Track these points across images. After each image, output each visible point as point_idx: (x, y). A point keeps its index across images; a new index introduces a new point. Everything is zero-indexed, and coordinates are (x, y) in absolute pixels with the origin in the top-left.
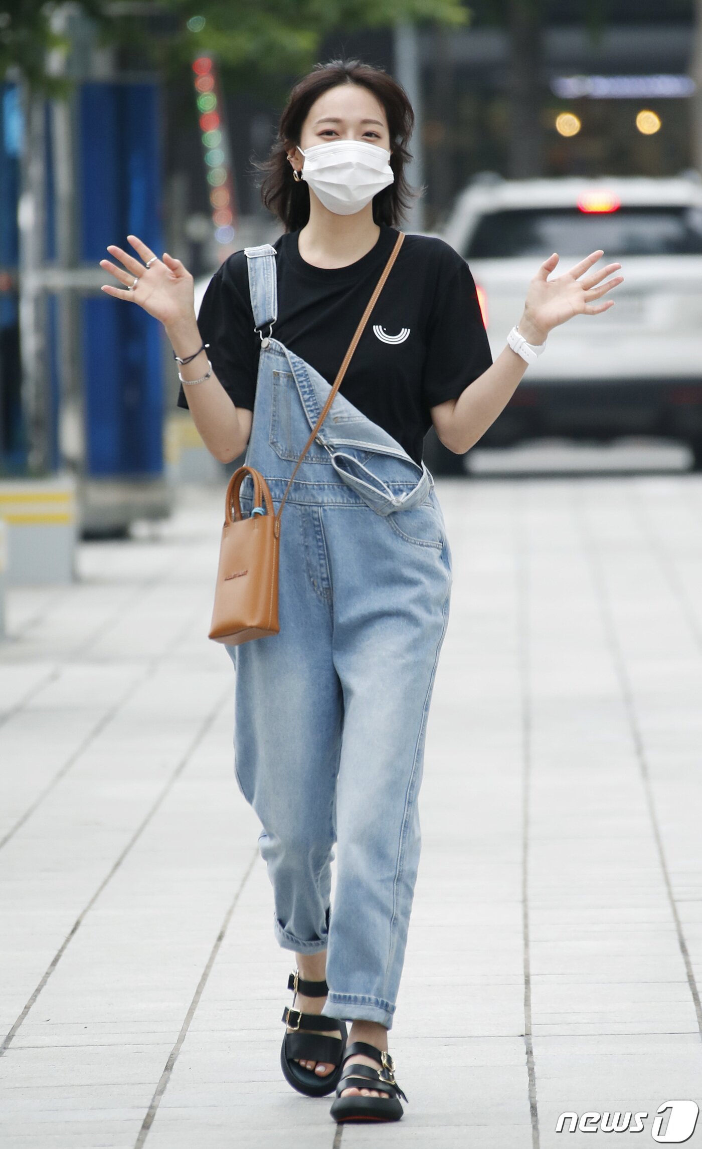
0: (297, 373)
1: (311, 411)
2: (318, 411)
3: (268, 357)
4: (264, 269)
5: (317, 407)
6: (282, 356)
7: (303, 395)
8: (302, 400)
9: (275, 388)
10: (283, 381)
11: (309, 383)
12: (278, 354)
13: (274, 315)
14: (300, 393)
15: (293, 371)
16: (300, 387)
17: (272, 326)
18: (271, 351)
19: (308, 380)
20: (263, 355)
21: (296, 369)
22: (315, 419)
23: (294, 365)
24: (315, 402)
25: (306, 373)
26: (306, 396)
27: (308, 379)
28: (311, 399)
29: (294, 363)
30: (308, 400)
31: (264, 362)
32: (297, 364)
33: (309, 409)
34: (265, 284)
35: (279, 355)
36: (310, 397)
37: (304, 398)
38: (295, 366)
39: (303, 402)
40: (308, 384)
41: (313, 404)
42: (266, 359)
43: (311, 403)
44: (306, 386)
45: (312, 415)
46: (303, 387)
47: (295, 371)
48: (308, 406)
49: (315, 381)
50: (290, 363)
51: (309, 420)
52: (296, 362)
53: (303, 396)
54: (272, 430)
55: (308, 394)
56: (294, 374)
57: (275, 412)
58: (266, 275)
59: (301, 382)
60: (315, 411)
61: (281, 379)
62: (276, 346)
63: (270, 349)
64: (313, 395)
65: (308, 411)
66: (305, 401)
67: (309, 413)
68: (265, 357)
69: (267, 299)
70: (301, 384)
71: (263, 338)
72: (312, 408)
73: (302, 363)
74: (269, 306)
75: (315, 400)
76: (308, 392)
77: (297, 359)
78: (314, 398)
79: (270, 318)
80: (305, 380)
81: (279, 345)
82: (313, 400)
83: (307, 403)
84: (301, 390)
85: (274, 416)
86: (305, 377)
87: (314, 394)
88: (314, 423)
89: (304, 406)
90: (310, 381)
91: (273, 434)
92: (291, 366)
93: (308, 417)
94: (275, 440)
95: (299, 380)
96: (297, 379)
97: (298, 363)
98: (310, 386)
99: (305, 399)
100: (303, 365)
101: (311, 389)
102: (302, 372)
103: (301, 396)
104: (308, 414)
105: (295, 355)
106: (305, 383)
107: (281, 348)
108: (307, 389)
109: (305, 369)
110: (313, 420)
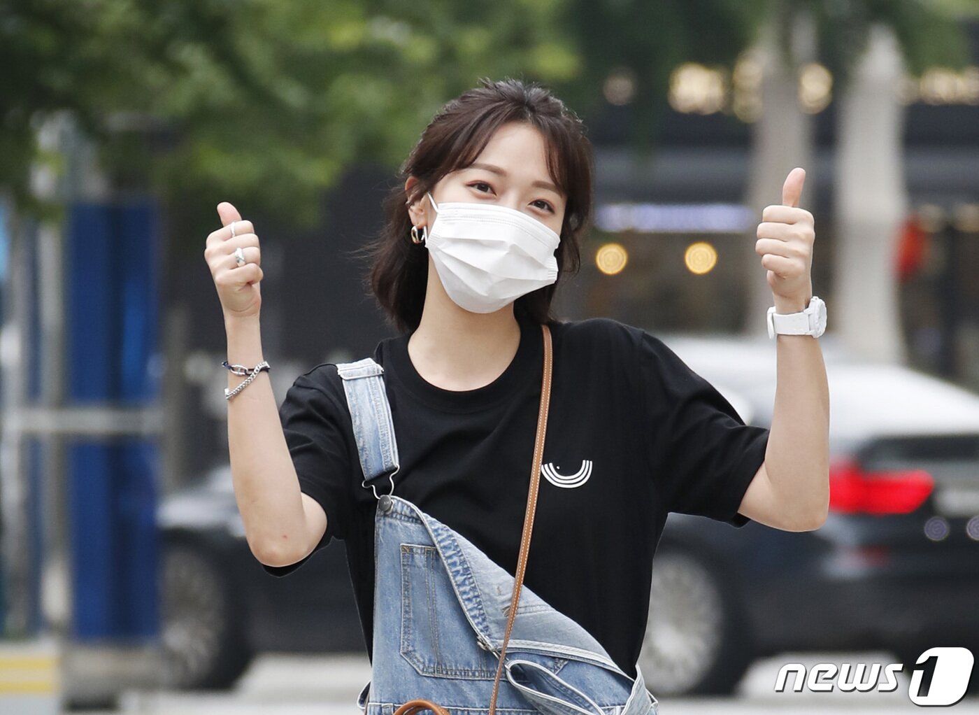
0: (442, 544)
1: (469, 600)
2: (478, 600)
3: (391, 524)
4: (369, 395)
5: (476, 594)
6: (412, 522)
7: (454, 576)
8: (454, 584)
9: (405, 570)
10: (420, 559)
11: (462, 558)
12: (406, 519)
13: (395, 461)
14: (450, 574)
15: (436, 542)
16: (449, 565)
17: (392, 477)
18: (394, 516)
19: (460, 554)
20: (382, 521)
21: (440, 538)
22: (476, 612)
23: (436, 533)
24: (473, 585)
25: (456, 544)
26: (460, 579)
27: (459, 552)
28: (467, 582)
29: (436, 530)
30: (463, 584)
31: (384, 533)
32: (440, 532)
33: (465, 597)
34: (374, 415)
35: (408, 521)
36: (465, 579)
37: (456, 582)
38: (439, 535)
39: (455, 588)
40: (460, 560)
41: (470, 590)
42: (387, 527)
43: (467, 588)
44: (458, 563)
45: (470, 606)
46: (454, 564)
47: (439, 542)
48: (464, 593)
49: (469, 554)
50: (430, 531)
51: (468, 614)
52: (438, 528)
53: (454, 579)
54: (405, 633)
55: (463, 575)
56: (437, 546)
57: (409, 606)
58: (373, 402)
59: (450, 557)
60: (474, 600)
61: (416, 556)
62: (403, 507)
63: (393, 513)
64: (469, 576)
65: (465, 600)
66: (459, 586)
67: (466, 603)
68: (384, 524)
69: (381, 436)
70: (450, 561)
71: (379, 496)
72: (469, 596)
73: (447, 530)
74: (387, 448)
75: (473, 583)
76: (461, 572)
77: (439, 525)
78: (471, 580)
79: (390, 465)
80: (454, 554)
81: (408, 506)
82: (470, 584)
83: (462, 589)
84: (450, 569)
85: (406, 612)
86: (454, 550)
87: (470, 574)
88: (474, 617)
89: (458, 593)
90: (462, 555)
91: (408, 640)
92: (433, 535)
93: (465, 610)
94: (410, 648)
95: (447, 555)
96: (444, 553)
97: (442, 529)
98: (463, 563)
99: (458, 583)
100: (450, 533)
101: (466, 566)
102: (450, 542)
103: (452, 578)
104: (466, 605)
105: (434, 519)
106: (455, 559)
107: (412, 511)
108: (459, 568)
109: (453, 538)
110: (472, 614)
